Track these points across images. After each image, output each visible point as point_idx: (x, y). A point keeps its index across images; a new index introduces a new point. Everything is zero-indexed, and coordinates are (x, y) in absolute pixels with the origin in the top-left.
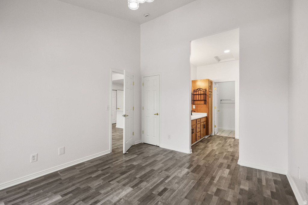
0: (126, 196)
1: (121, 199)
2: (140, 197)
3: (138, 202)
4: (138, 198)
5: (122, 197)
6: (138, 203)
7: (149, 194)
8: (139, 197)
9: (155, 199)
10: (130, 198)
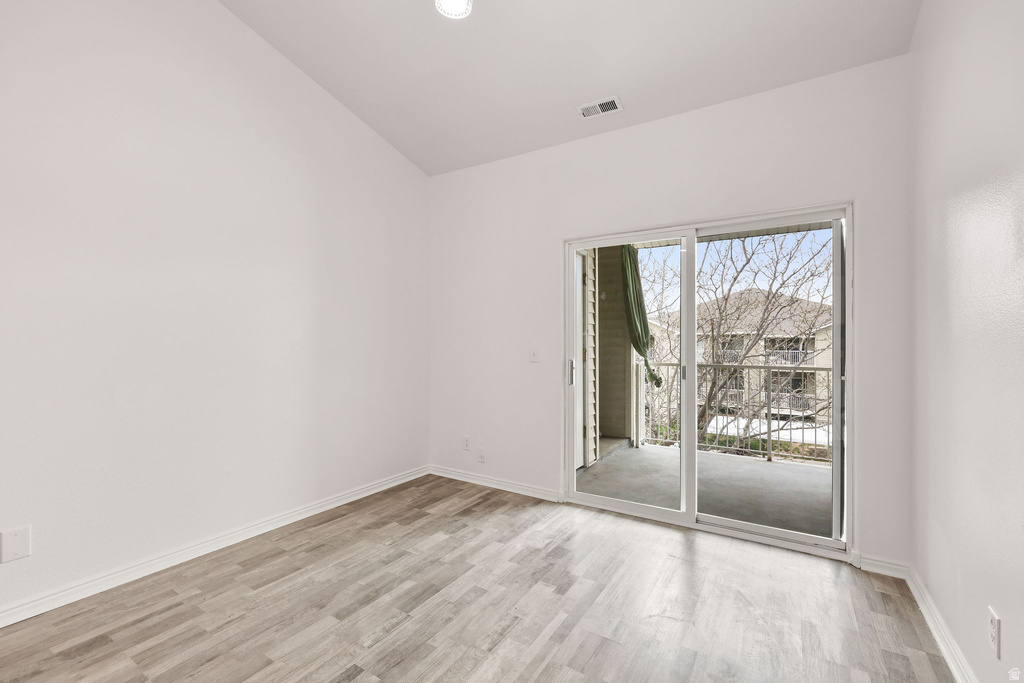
0: (477, 663)
1: (490, 650)
2: (426, 660)
3: (435, 645)
4: (432, 656)
5: (490, 657)
6: (434, 640)
7: (395, 671)
8: (429, 659)
9: (378, 654)
10: (461, 654)
